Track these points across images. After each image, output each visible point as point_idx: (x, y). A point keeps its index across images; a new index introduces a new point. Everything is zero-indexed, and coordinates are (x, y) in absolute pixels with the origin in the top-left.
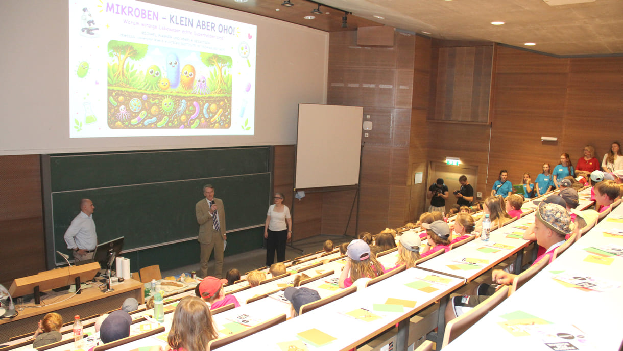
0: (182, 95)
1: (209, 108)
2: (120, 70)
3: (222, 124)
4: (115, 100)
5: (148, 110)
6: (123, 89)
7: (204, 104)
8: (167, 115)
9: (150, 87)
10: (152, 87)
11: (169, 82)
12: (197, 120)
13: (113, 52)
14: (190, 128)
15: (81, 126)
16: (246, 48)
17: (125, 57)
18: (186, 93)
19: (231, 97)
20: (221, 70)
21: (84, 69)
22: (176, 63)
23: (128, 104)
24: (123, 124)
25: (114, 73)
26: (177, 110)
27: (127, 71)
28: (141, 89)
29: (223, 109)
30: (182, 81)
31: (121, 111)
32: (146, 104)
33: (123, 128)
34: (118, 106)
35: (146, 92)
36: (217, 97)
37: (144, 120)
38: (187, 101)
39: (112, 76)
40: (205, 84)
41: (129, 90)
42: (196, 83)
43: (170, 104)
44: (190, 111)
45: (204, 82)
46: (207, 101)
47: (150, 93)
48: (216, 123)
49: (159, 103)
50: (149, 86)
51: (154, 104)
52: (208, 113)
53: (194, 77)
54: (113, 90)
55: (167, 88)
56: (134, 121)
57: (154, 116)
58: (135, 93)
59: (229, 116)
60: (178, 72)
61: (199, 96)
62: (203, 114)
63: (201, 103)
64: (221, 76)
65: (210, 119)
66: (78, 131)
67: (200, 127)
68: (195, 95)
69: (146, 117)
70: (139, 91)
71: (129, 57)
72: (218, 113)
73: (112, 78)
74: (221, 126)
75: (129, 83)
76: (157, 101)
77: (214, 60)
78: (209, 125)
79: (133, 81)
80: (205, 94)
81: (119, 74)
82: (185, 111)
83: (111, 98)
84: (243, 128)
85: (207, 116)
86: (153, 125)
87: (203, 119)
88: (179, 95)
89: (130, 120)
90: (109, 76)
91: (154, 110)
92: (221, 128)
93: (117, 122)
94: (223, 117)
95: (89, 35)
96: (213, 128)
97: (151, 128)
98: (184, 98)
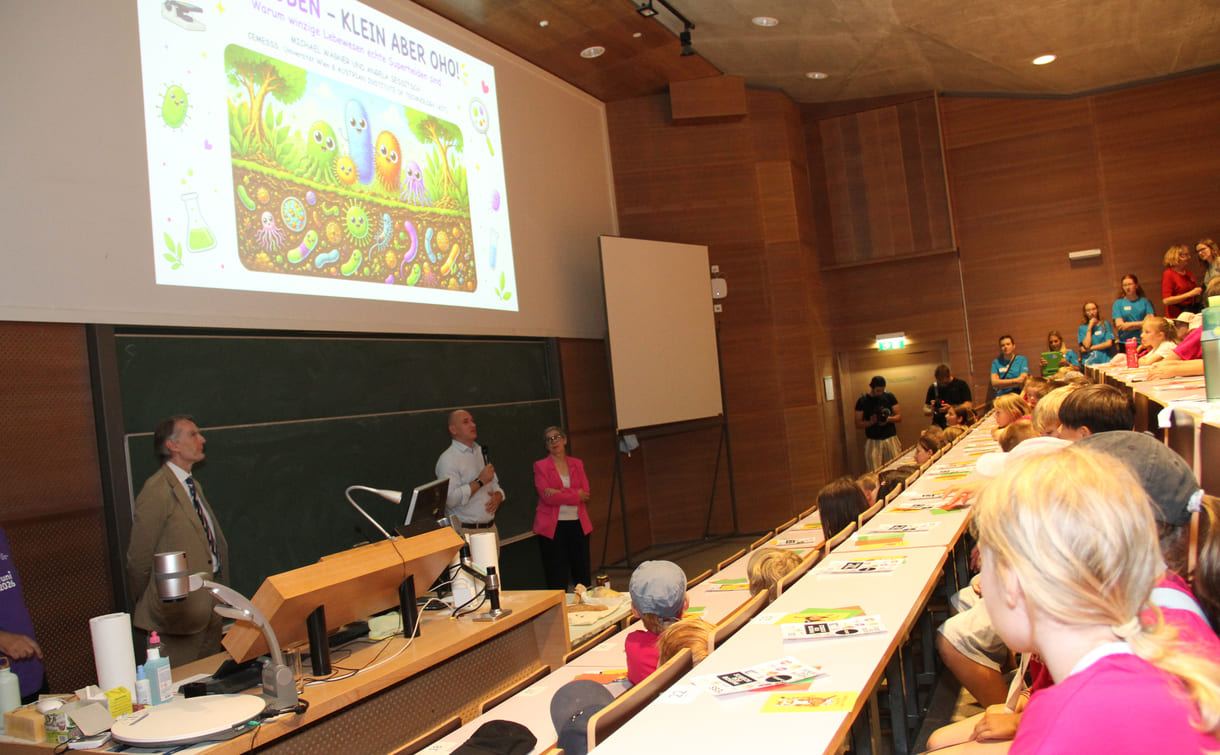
0: (383, 202)
1: (433, 240)
2: (255, 121)
3: (461, 280)
4: (250, 195)
5: (320, 230)
6: (266, 170)
7: (424, 229)
8: (357, 247)
9: (319, 172)
10: (323, 175)
11: (355, 168)
12: (416, 266)
13: (237, 74)
14: (404, 283)
15: (180, 255)
16: (482, 113)
17: (263, 91)
18: (388, 198)
19: (469, 219)
20: (445, 154)
21: (178, 102)
22: (363, 124)
23: (278, 209)
24: (272, 259)
25: (242, 126)
26: (377, 238)
27: (270, 127)
28: (300, 175)
29: (459, 244)
30: (378, 168)
31: (265, 225)
32: (314, 213)
33: (273, 271)
34: (259, 213)
35: (314, 185)
36: (446, 216)
37: (314, 254)
38: (394, 218)
39: (239, 132)
40: (421, 181)
41: (279, 174)
42: (404, 177)
43: (361, 221)
44: (401, 242)
45: (418, 176)
46: (430, 224)
47: (320, 187)
48: (450, 276)
49: (339, 216)
50: (316, 169)
51: (331, 217)
52: (436, 250)
53: (399, 163)
54: (245, 171)
55: (353, 181)
56: (295, 255)
57: (334, 246)
58: (291, 182)
59: (472, 263)
60: (368, 144)
61: (414, 209)
62: (425, 254)
63: (419, 226)
64: (448, 168)
65: (440, 266)
66: (175, 267)
67: (421, 283)
68: (407, 206)
69: (317, 247)
70: (299, 181)
71: (270, 94)
72: (452, 254)
73: (241, 139)
74: (459, 284)
75: (275, 157)
76: (335, 209)
77: (432, 130)
78: (436, 281)
79: (284, 152)
80: (425, 206)
81: (254, 131)
82: (392, 242)
83: (241, 188)
84: (498, 294)
85: (432, 257)
86: (333, 270)
87: (426, 264)
88: (377, 200)
89: (286, 252)
90: (232, 133)
91: (333, 230)
92: (461, 289)
93: (259, 252)
94: (460, 265)
95: (180, 20)
96: (446, 287)
97: (329, 275)
98: (386, 209)
